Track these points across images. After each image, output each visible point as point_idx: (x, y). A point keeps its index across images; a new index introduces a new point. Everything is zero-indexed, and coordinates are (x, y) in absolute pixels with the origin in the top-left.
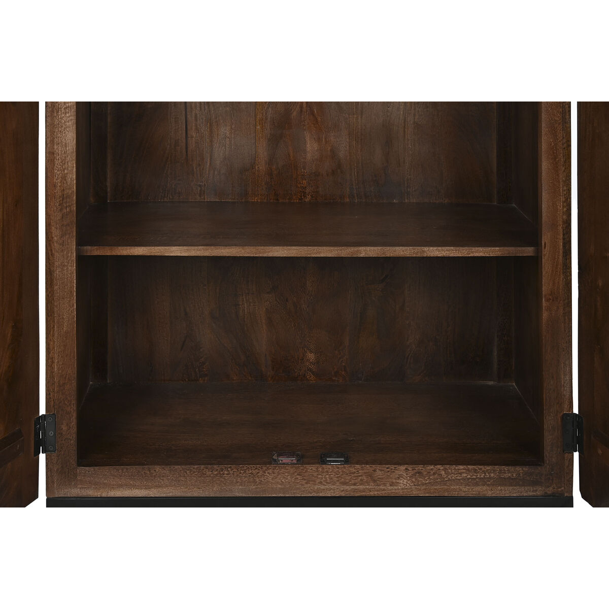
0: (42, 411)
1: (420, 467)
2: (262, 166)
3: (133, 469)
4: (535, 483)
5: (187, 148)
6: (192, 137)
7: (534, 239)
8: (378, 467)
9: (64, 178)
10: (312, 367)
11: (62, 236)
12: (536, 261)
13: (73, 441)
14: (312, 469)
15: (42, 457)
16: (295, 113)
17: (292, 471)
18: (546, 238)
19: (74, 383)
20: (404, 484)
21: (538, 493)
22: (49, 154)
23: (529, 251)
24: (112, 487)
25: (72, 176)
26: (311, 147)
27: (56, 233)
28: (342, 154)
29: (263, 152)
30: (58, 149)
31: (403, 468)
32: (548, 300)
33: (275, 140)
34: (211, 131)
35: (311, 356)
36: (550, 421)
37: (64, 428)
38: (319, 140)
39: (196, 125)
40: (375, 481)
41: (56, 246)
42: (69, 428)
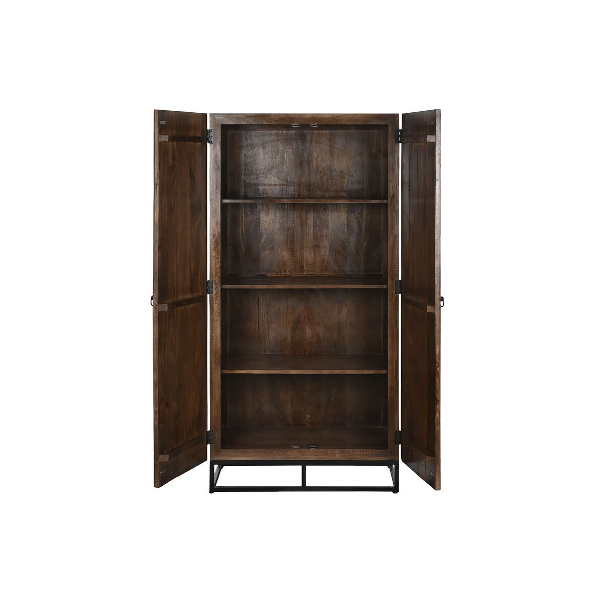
0: (209, 429)
1: (343, 450)
2: (289, 340)
3: (241, 450)
4: (385, 456)
5: (259, 334)
6: (261, 328)
7: (386, 368)
8: (329, 450)
9: (216, 345)
10: (309, 421)
11: (216, 366)
12: (386, 375)
13: (219, 440)
14: (304, 450)
15: (209, 446)
16: (302, 319)
17: (297, 451)
18: (389, 367)
19: (220, 419)
20: (338, 456)
21: (386, 459)
22: (211, 337)
23: (384, 372)
24: (234, 457)
25: (219, 345)
26: (308, 332)
27: (214, 365)
28: (321, 335)
29: (289, 335)
30: (214, 335)
31: (337, 450)
32: (390, 389)
33: (294, 329)
34: (269, 327)
35: (308, 416)
36: (391, 435)
37: (216, 435)
38: (312, 329)
39: (263, 324)
40: (327, 455)
41: (213, 370)
42: (218, 436)
